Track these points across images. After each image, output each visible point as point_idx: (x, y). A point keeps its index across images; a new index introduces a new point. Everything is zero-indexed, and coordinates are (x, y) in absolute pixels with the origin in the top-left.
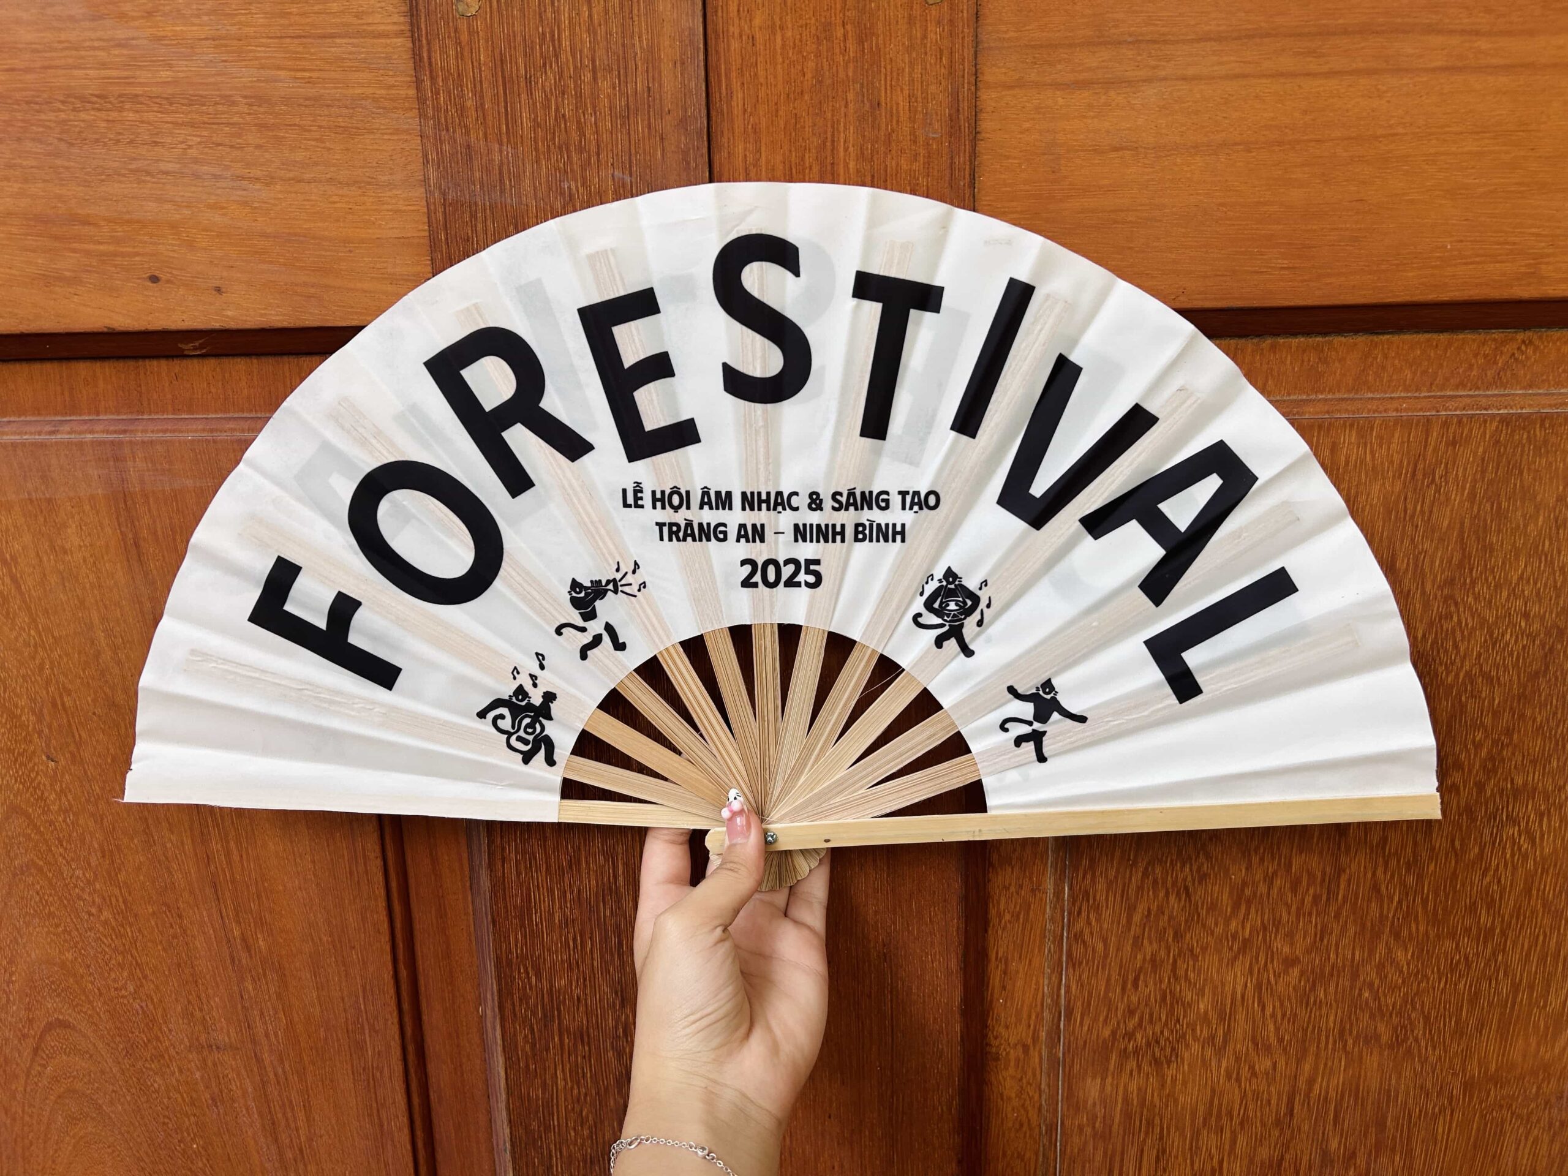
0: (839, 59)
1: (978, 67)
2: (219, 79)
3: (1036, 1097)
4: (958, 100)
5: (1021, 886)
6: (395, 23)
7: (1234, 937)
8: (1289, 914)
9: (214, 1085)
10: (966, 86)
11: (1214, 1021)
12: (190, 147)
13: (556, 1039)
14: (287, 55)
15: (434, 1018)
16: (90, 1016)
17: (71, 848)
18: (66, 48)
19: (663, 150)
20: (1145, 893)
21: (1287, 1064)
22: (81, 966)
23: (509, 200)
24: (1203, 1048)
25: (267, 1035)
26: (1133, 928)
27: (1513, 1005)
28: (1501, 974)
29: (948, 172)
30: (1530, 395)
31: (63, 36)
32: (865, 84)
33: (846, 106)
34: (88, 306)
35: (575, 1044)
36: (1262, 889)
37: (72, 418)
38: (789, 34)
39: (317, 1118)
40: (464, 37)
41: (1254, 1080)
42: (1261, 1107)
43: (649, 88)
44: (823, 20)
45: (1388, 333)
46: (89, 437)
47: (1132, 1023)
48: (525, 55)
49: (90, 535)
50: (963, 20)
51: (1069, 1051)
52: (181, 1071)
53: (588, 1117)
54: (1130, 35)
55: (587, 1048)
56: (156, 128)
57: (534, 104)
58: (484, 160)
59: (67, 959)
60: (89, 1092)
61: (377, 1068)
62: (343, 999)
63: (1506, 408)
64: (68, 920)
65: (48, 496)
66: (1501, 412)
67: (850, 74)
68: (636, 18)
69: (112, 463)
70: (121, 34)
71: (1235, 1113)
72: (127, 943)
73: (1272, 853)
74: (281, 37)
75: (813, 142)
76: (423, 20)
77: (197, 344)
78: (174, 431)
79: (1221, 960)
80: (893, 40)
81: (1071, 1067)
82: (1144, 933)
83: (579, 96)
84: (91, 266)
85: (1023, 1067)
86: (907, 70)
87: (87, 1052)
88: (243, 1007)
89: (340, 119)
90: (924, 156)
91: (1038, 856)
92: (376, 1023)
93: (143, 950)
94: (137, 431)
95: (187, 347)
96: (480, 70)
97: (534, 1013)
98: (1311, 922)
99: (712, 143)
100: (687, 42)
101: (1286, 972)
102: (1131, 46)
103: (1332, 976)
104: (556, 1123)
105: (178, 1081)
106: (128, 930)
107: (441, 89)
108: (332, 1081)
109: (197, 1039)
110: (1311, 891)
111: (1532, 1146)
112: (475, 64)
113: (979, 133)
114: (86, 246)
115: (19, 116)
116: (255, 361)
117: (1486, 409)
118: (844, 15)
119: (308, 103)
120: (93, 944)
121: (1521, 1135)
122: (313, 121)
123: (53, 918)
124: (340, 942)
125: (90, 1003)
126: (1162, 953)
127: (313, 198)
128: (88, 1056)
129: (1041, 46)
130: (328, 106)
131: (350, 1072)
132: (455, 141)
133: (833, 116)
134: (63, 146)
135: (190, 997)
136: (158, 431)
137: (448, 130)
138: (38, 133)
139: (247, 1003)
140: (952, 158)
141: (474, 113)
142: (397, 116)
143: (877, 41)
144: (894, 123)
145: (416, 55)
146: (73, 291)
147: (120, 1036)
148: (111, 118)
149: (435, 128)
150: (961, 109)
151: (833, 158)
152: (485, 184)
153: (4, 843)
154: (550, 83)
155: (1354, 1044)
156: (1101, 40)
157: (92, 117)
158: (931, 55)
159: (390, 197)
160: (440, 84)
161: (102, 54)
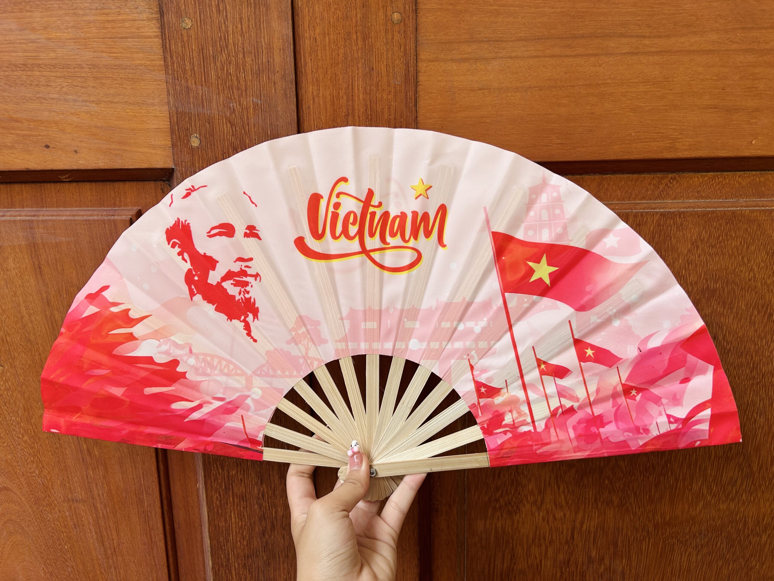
0: (355, 48)
1: (417, 52)
2: (76, 57)
4: (409, 67)
6: (154, 32)
9: (75, 518)
10: (412, 60)
11: (536, 494)
12: (63, 87)
13: (231, 499)
14: (107, 46)
15: (176, 489)
16: (19, 485)
17: (10, 407)
18: (8, 43)
19: (275, 89)
21: (570, 514)
22: (14, 462)
24: (531, 507)
25: (99, 496)
27: (676, 489)
28: (669, 474)
29: (404, 99)
30: (675, 202)
31: (7, 38)
32: (366, 60)
33: (358, 69)
34: (18, 159)
35: (240, 502)
37: (11, 210)
38: (332, 37)
39: (122, 535)
40: (185, 39)
41: (556, 522)
42: (559, 535)
43: (268, 61)
44: (347, 31)
45: (610, 174)
46: (19, 218)
47: (498, 494)
48: (213, 46)
49: (18, 262)
50: (410, 31)
52: (60, 512)
53: (246, 536)
54: (486, 38)
55: (245, 503)
56: (48, 79)
57: (217, 68)
58: (195, 93)
59: (8, 459)
60: (18, 520)
61: (149, 511)
62: (133, 478)
63: (663, 208)
64: (9, 440)
66: (661, 210)
67: (360, 55)
68: (262, 30)
69: (28, 230)
70: (33, 37)
71: (547, 538)
72: (35, 451)
74: (104, 38)
75: (343, 86)
76: (167, 31)
77: (67, 176)
78: (57, 216)
80: (378, 40)
81: (471, 515)
83: (237, 64)
84: (19, 141)
85: (449, 515)
86: (385, 53)
87: (17, 502)
88: (88, 482)
89: (130, 75)
90: (394, 92)
92: (149, 490)
93: (42, 454)
94: (40, 215)
95: (63, 178)
96: (193, 53)
97: (221, 486)
99: (297, 86)
100: (286, 40)
102: (486, 43)
104: (231, 538)
105: (58, 516)
106: (36, 445)
107: (175, 62)
108: (128, 517)
109: (67, 497)
111: (688, 557)
112: (190, 48)
113: (418, 82)
114: (17, 132)
116: (94, 184)
117: (654, 209)
118: (356, 28)
119: (116, 67)
120: (20, 451)
121: (683, 551)
122: (119, 76)
125: (19, 479)
127: (118, 110)
128: (18, 504)
129: (446, 43)
130: (125, 69)
131: (137, 513)
132: (182, 85)
133: (352, 74)
134: (7, 87)
135: (64, 477)
136: (49, 216)
137: (178, 80)
139: (90, 480)
140: (406, 93)
141: (190, 73)
142: (155, 73)
143: (371, 40)
144: (380, 77)
145: (164, 46)
146: (11, 152)
147: (32, 495)
148: (28, 74)
149: (172, 79)
150: (410, 71)
151: (353, 93)
152: (195, 104)
154: (224, 59)
155: (602, 505)
156: (473, 40)
157: (20, 74)
158: (396, 47)
159: (152, 110)
160: (175, 59)
161: (25, 46)
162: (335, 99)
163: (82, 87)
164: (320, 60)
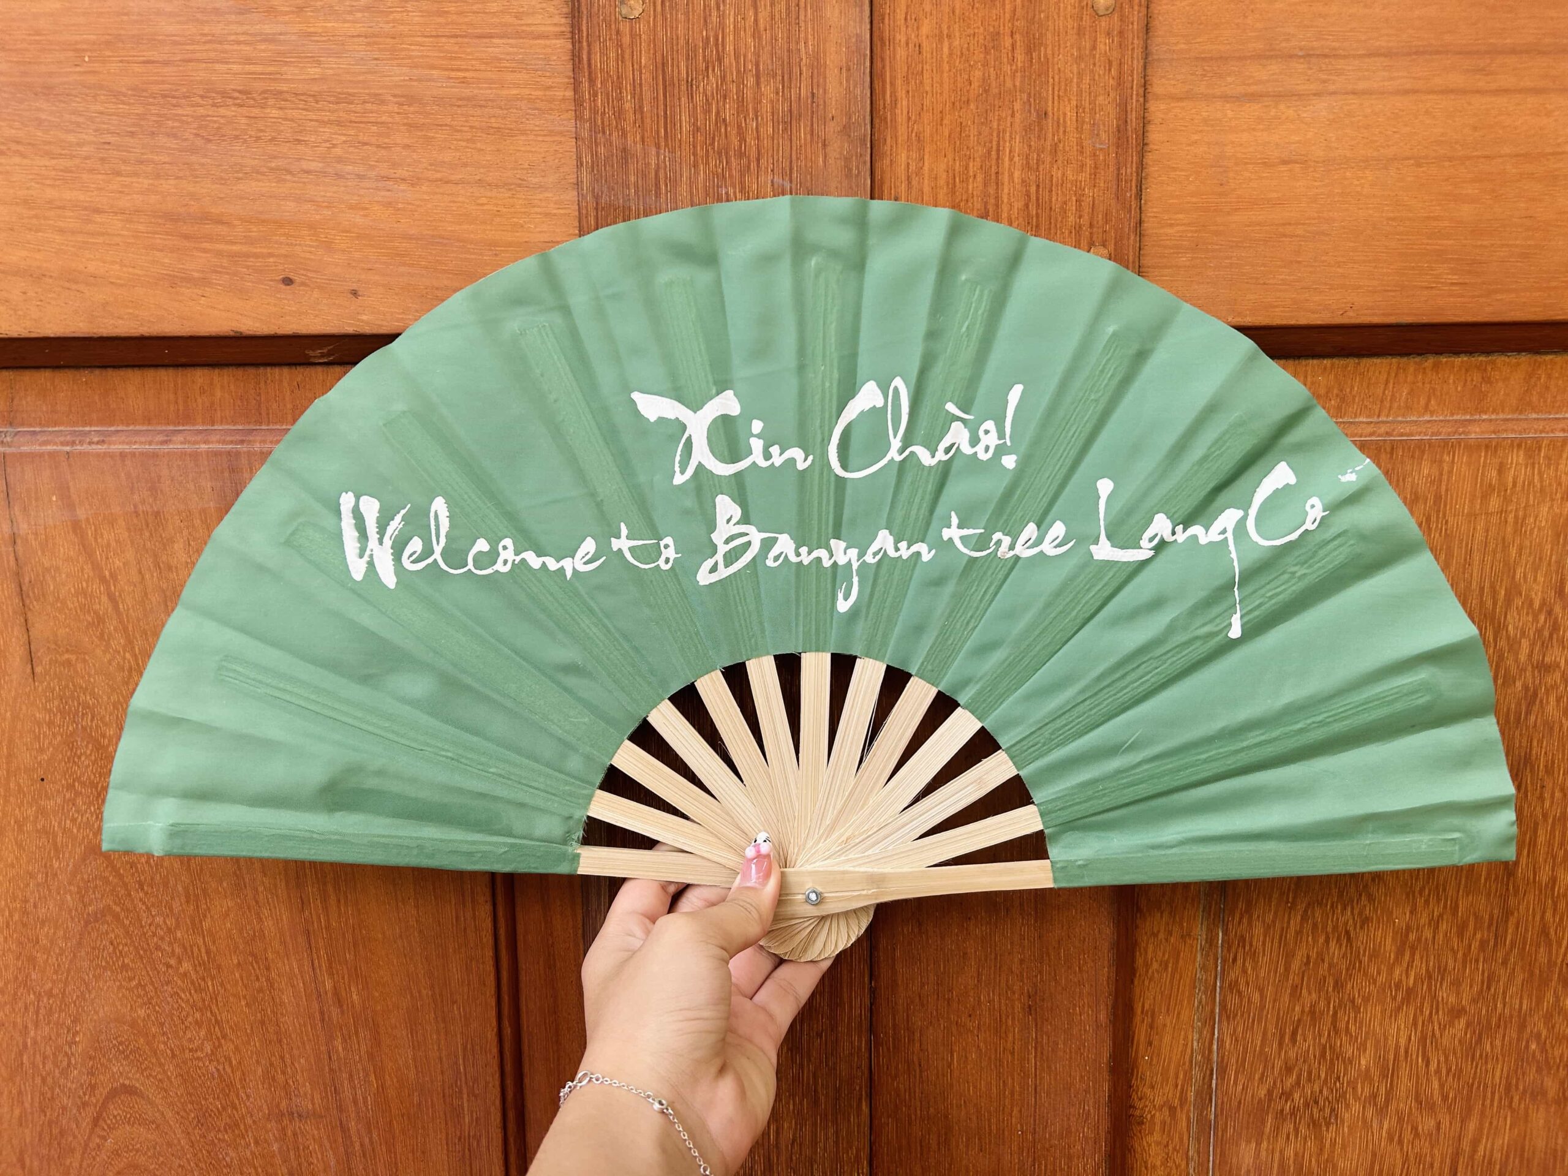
0: (1007, 68)
1: (1147, 78)
2: (370, 77)
3: (1183, 1165)
4: (1126, 111)
5: (1170, 933)
6: (555, 25)
7: (1398, 986)
8: (1455, 961)
10: (1134, 97)
11: (1376, 1079)
12: (334, 146)
14: (442, 55)
16: (160, 1080)
17: (153, 893)
19: (825, 157)
20: (1304, 939)
21: (1451, 1124)
22: (154, 1025)
23: (663, 205)
24: (1364, 1108)
25: (355, 1102)
26: (1291, 977)
29: (1114, 182)
31: (206, 30)
32: (1032, 95)
33: (1013, 116)
34: (215, 308)
36: (1428, 934)
37: (185, 428)
38: (956, 43)
40: (626, 40)
41: (1417, 1142)
43: (813, 94)
44: (992, 29)
45: (1552, 353)
46: (204, 446)
47: (1291, 1081)
48: (687, 59)
50: (1133, 32)
51: (1222, 1114)
52: (257, 1143)
54: (1301, 49)
56: (299, 125)
57: (695, 108)
58: (640, 164)
59: (139, 1017)
60: (152, 1167)
61: (474, 1137)
62: (441, 1059)
64: (144, 973)
65: (156, 509)
67: (1018, 84)
68: (802, 24)
69: (226, 474)
70: (268, 29)
72: (208, 998)
73: (1438, 894)
74: (438, 36)
75: (978, 150)
76: (584, 22)
77: (325, 351)
79: (1384, 1011)
80: (1061, 50)
81: (1225, 1130)
82: (1303, 981)
83: (741, 101)
84: (222, 267)
85: (1169, 1132)
86: (1075, 80)
87: (153, 1122)
88: (331, 1070)
89: (493, 120)
90: (1090, 167)
91: (1190, 900)
92: (476, 1086)
93: (225, 1005)
94: (255, 441)
95: (314, 354)
96: (641, 73)
98: (1478, 969)
99: (874, 151)
100: (854, 48)
101: (1451, 1024)
102: (1302, 60)
103: (1499, 1027)
105: (252, 1153)
106: (210, 984)
107: (599, 91)
108: (423, 1153)
109: (278, 1106)
110: (1478, 936)
112: (635, 66)
113: (1146, 144)
114: (217, 246)
115: (154, 110)
118: (1013, 25)
119: (460, 103)
120: (169, 999)
122: (467, 121)
123: (127, 971)
124: (441, 995)
125: (161, 1065)
126: (1322, 1004)
127: (460, 199)
128: (154, 1126)
129: (1211, 59)
130: (481, 106)
131: (444, 1142)
132: (611, 144)
133: (999, 125)
134: (199, 142)
135: (273, 1059)
137: (604, 133)
138: (173, 128)
139: (335, 1066)
140: (1118, 169)
141: (632, 116)
142: (552, 117)
143: (1046, 51)
144: (1061, 134)
145: (575, 57)
146: (200, 292)
147: (192, 1103)
148: (252, 115)
149: (591, 131)
150: (1129, 120)
151: (998, 167)
152: (641, 189)
153: (78, 887)
154: (712, 87)
155: (1520, 1099)
156: (1272, 53)
157: (233, 113)
158: (1100, 66)
159: (541, 200)
160: (599, 86)
161: (248, 48)
162: (957, 180)
163: (378, 146)
164: (927, 92)
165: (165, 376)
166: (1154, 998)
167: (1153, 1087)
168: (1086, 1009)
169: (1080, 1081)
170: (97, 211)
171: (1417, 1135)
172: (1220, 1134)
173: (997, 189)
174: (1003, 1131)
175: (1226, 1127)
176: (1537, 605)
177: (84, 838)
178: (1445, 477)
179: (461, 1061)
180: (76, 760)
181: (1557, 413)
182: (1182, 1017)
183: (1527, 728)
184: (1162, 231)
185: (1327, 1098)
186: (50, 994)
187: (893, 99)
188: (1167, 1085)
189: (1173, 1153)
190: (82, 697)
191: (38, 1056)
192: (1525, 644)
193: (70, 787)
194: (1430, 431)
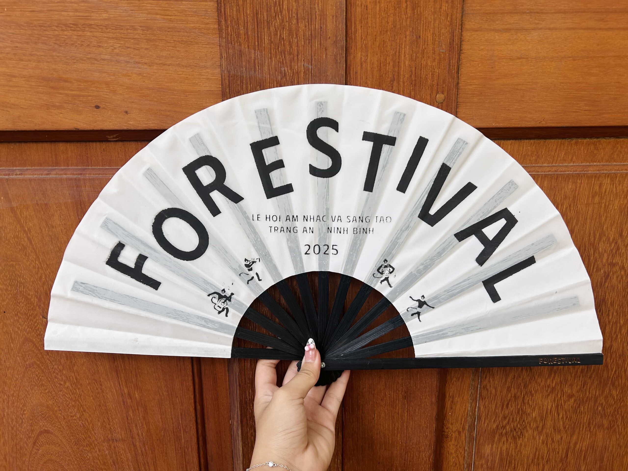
0: (404, 16)
1: (463, 22)
2: (129, 18)
3: (463, 453)
4: (454, 36)
7: (549, 386)
8: (571, 377)
9: (114, 456)
10: (457, 30)
12: (115, 48)
14: (160, 8)
15: (210, 425)
16: (60, 428)
19: (326, 54)
21: (566, 437)
22: (56, 407)
23: (258, 75)
24: (533, 432)
25: (138, 435)
26: (507, 383)
29: (448, 66)
32: (414, 28)
33: (406, 38)
34: (66, 118)
37: (56, 168)
38: (383, 5)
39: (159, 469)
40: (241, 3)
41: (553, 444)
42: (555, 455)
43: (321, 27)
45: (623, 138)
46: (64, 176)
48: (267, 11)
49: (64, 220)
50: (457, 1)
51: (479, 434)
52: (99, 451)
54: (528, 10)
56: (99, 40)
57: (270, 33)
58: (247, 57)
59: (49, 404)
60: (58, 460)
62: (172, 419)
64: (50, 387)
65: (45, 202)
67: (408, 24)
69: (75, 188)
72: (77, 397)
75: (391, 52)
77: (115, 136)
78: (103, 174)
79: (542, 396)
80: (427, 9)
82: (512, 385)
83: (290, 30)
84: (68, 101)
85: (458, 440)
86: (432, 22)
88: (128, 423)
89: (184, 38)
90: (438, 60)
92: (186, 428)
93: (84, 399)
94: (86, 174)
95: (110, 137)
96: (247, 17)
98: (580, 380)
99: (347, 52)
100: (339, 7)
101: (569, 400)
102: (528, 15)
103: (587, 401)
105: (98, 455)
106: (78, 391)
107: (229, 25)
108: (166, 453)
109: (107, 437)
112: (245, 14)
113: (461, 50)
114: (66, 92)
115: (36, 32)
116: (139, 143)
119: (169, 30)
120: (61, 397)
122: (172, 38)
123: (44, 387)
124: (171, 394)
125: (60, 422)
126: (519, 393)
127: (170, 72)
128: (58, 445)
129: (490, 13)
130: (178, 32)
131: (174, 449)
132: (235, 49)
133: (400, 41)
134: (56, 46)
135: (105, 419)
136: (96, 174)
137: (232, 44)
138: (45, 40)
139: (130, 422)
140: (450, 61)
141: (244, 36)
142: (209, 37)
143: (420, 10)
144: (426, 45)
145: (219, 10)
146: (60, 112)
147: (73, 436)
148: (79, 35)
149: (226, 43)
150: (455, 40)
151: (399, 59)
152: (248, 69)
153: (22, 354)
154: (278, 24)
155: (594, 428)
156: (515, 11)
157: (71, 34)
158: (443, 16)
159: (205, 73)
160: (229, 23)
161: (76, 5)
162: (382, 65)
163: (134, 49)
164: (370, 27)
165: (46, 146)
166: (454, 391)
167: (452, 424)
168: (427, 397)
169: (424, 424)
170: (14, 76)
171: (553, 441)
172: (478, 441)
173: (399, 69)
174: (394, 442)
175: (480, 439)
176: (611, 240)
177: (23, 335)
178: (578, 189)
179: (180, 419)
180: (18, 304)
181: (624, 162)
182: (464, 398)
183: (604, 288)
184: (466, 87)
185: (519, 428)
186: (13, 396)
187: (355, 30)
188: (458, 423)
189: (459, 448)
190: (19, 279)
191: (9, 419)
192: (606, 255)
193: (17, 315)
194: (573, 170)
